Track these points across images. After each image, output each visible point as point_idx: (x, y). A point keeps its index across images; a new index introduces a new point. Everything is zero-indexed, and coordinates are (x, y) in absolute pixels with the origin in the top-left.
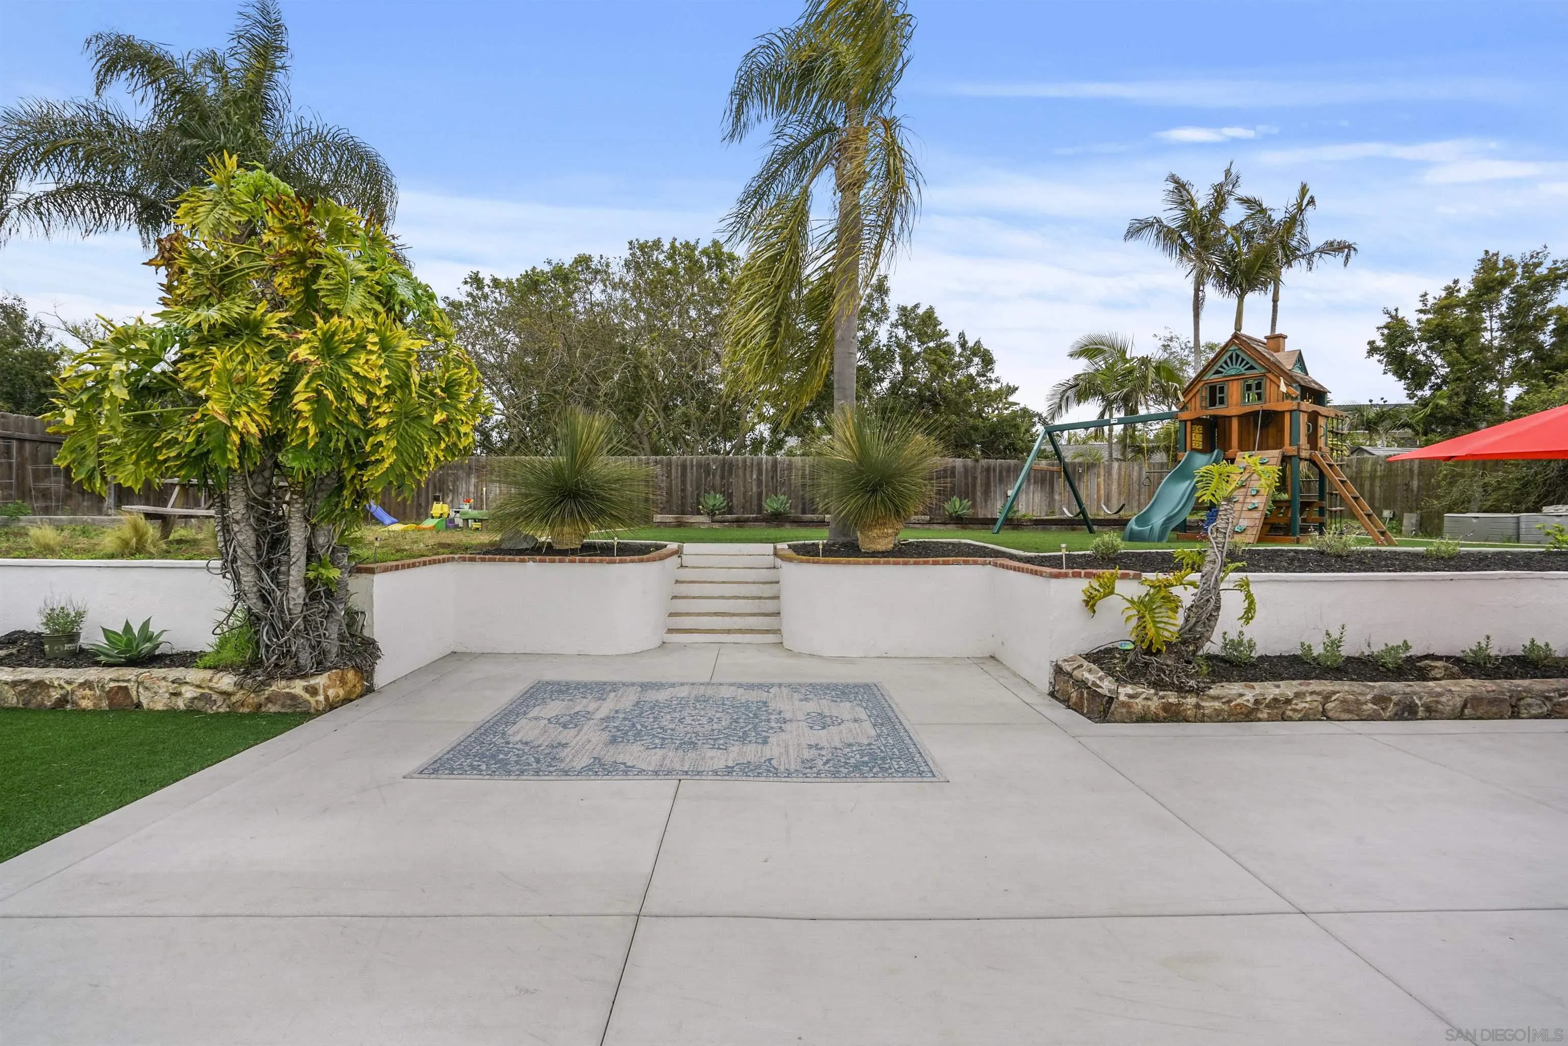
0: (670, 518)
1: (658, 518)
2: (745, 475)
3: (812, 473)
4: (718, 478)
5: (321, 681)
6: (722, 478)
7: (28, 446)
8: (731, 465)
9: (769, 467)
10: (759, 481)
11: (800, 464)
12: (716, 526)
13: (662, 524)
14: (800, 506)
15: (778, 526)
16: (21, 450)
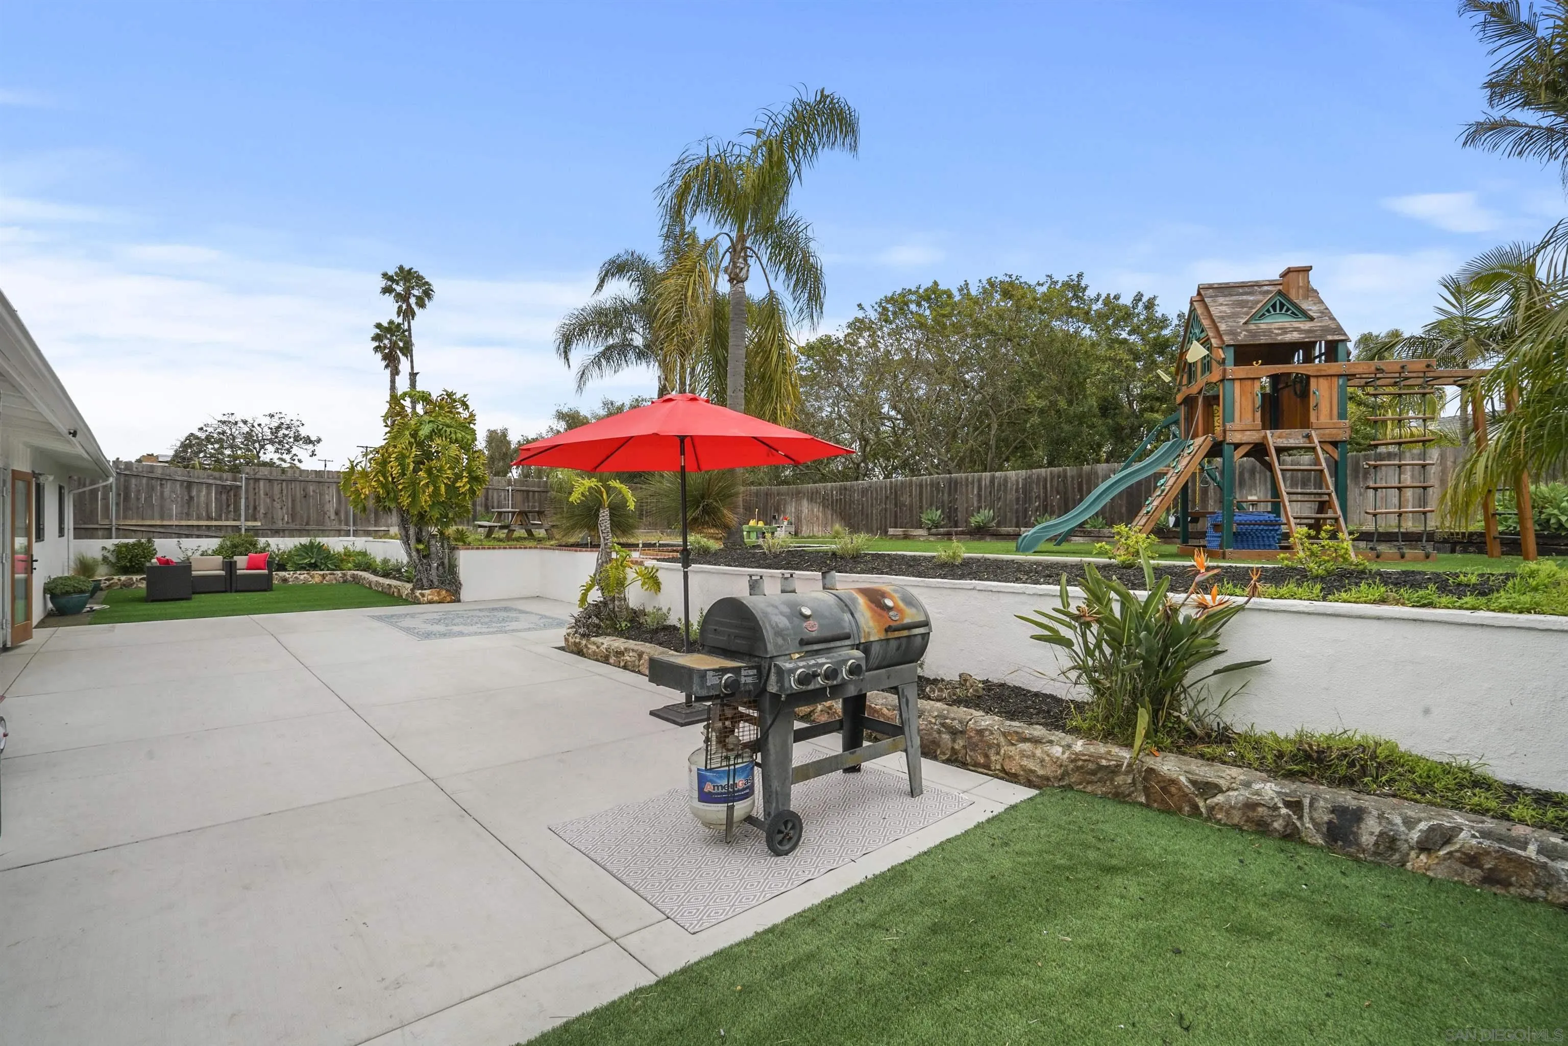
0: (899, 531)
1: (891, 531)
2: (967, 490)
3: (1024, 485)
4: (946, 495)
5: (427, 592)
6: (950, 494)
7: (536, 494)
8: (956, 482)
9: (988, 483)
10: (979, 496)
11: (1014, 478)
12: (932, 538)
13: (894, 536)
14: (1014, 520)
15: (980, 539)
16: (534, 496)
